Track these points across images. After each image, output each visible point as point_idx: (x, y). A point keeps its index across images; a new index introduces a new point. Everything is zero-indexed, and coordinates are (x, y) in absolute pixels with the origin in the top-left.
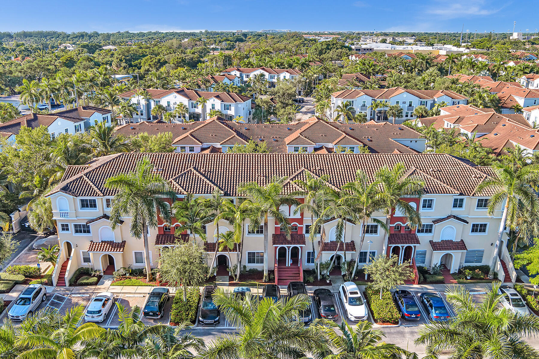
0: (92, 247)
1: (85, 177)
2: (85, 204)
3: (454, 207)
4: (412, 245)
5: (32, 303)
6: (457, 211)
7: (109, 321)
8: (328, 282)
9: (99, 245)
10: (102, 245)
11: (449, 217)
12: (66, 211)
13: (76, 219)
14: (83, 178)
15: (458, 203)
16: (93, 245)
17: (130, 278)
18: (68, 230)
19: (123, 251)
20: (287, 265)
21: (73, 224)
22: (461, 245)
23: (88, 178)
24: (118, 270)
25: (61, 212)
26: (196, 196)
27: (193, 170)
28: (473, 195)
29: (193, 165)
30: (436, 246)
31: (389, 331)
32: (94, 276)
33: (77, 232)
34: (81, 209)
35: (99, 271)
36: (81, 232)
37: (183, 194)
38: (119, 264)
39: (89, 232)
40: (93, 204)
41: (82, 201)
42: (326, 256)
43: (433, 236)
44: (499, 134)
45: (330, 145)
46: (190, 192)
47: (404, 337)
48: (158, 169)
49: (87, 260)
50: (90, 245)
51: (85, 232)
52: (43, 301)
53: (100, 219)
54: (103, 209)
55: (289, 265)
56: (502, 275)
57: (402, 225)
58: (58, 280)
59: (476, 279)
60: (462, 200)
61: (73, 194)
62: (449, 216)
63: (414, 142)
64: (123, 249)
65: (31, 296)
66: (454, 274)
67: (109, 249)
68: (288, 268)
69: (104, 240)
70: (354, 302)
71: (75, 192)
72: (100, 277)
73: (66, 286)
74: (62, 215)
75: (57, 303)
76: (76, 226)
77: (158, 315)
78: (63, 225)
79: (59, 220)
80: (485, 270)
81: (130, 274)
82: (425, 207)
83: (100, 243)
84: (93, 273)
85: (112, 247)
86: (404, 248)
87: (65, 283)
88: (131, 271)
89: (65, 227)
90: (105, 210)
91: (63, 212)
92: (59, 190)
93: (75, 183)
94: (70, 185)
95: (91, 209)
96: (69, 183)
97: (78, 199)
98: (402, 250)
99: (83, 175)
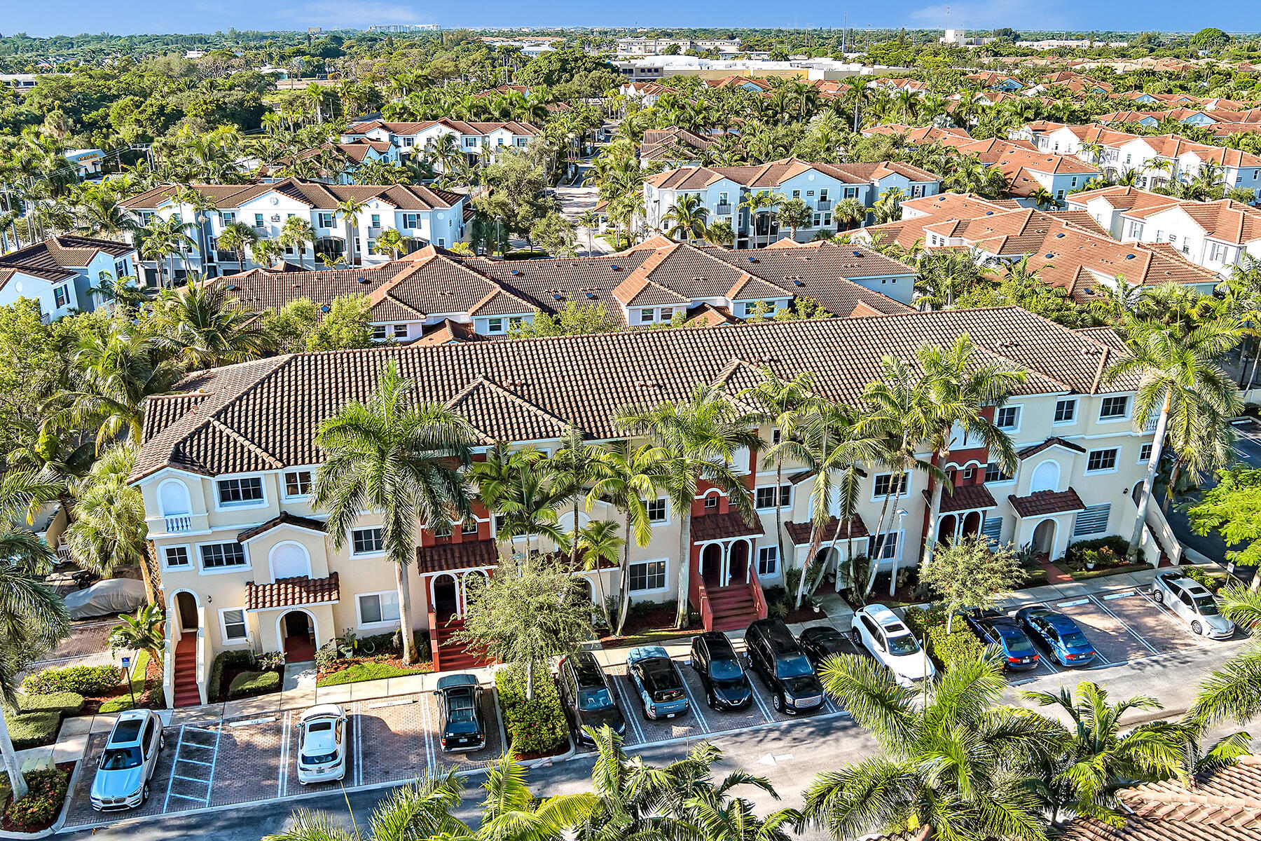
0: (257, 598)
1: (216, 423)
2: (229, 493)
3: (1056, 419)
4: (979, 510)
5: (146, 759)
6: (1064, 429)
7: (358, 774)
8: (817, 610)
9: (271, 590)
10: (279, 589)
11: (1049, 442)
12: (183, 516)
13: (210, 531)
14: (214, 428)
15: (1064, 411)
16: (257, 592)
17: (357, 662)
18: (184, 561)
19: (339, 599)
20: (722, 585)
21: (197, 546)
22: (1070, 500)
23: (225, 423)
24: (324, 647)
25: (168, 518)
26: (514, 445)
27: (486, 383)
28: (1096, 392)
30: (1025, 506)
32: (268, 669)
33: (208, 563)
34: (221, 506)
35: (278, 654)
36: (219, 563)
37: (485, 444)
38: (324, 633)
39: (241, 560)
40: (253, 491)
41: (222, 484)
42: (802, 556)
43: (1017, 486)
46: (501, 438)
49: (236, 631)
50: (247, 593)
51: (230, 562)
52: (161, 750)
53: (274, 525)
54: (280, 499)
55: (727, 584)
56: (1153, 555)
57: (959, 468)
58: (176, 692)
59: (1104, 567)
60: (1071, 404)
61: (202, 470)
62: (1049, 440)
63: (889, 281)
64: (338, 593)
65: (139, 742)
66: (1058, 562)
67: (301, 598)
68: (725, 590)
69: (280, 578)
70: (900, 647)
71: (205, 463)
72: (280, 670)
73: (200, 704)
74: (170, 526)
75: (198, 750)
76: (205, 550)
77: (479, 741)
78: (170, 552)
79: (161, 539)
80: (1118, 545)
81: (356, 652)
83: (272, 585)
84: (265, 662)
86: (964, 517)
87: (199, 697)
88: (356, 643)
89: (177, 556)
90: (285, 500)
91: (173, 517)
92: (165, 463)
93: (195, 442)
94: (184, 448)
95: (247, 504)
96: (180, 443)
97: (213, 482)
98: (960, 522)
99: (212, 419)
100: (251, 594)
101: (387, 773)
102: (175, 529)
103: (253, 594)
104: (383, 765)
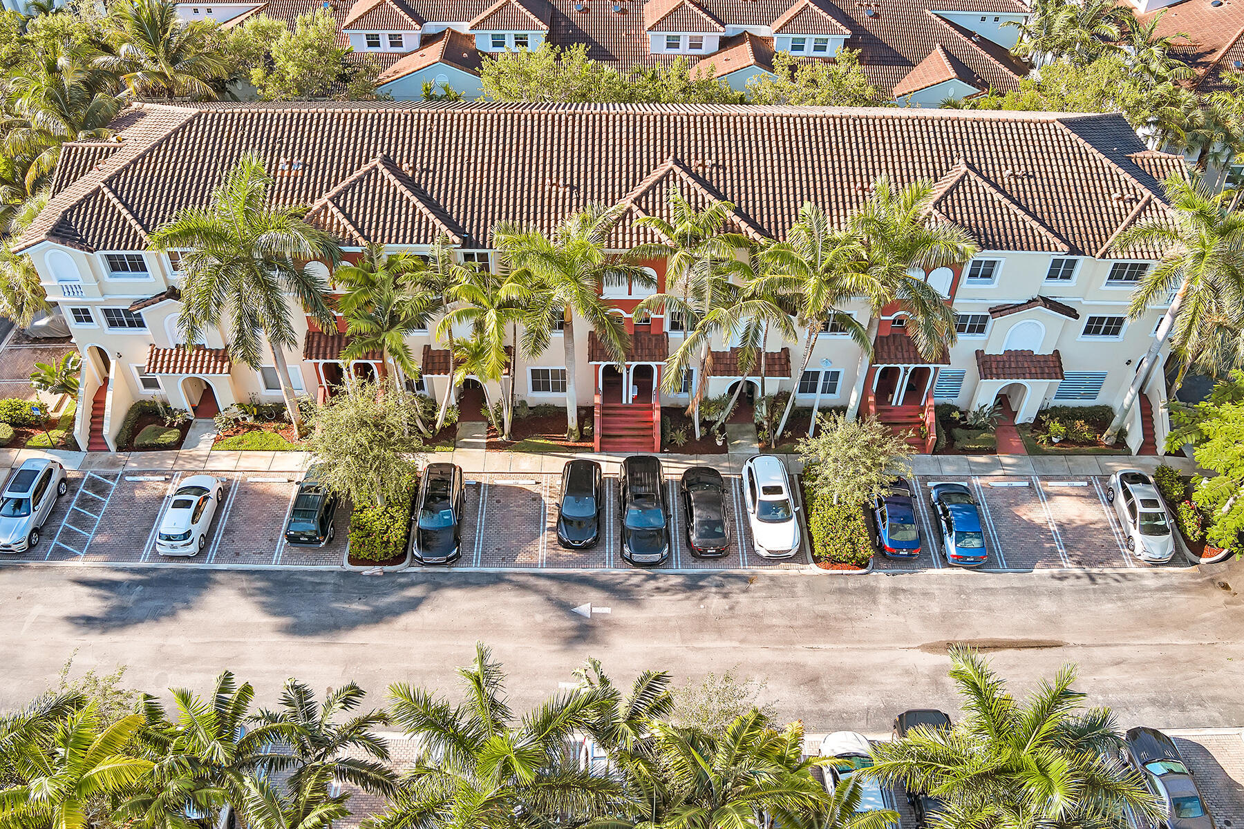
0: (156, 362)
1: (106, 190)
2: (116, 265)
3: (1049, 277)
4: (930, 366)
5: (34, 510)
6: (1059, 290)
7: (212, 551)
8: (719, 443)
9: (170, 355)
10: (177, 355)
11: (1031, 303)
12: (75, 283)
13: (102, 299)
14: (103, 195)
15: (1062, 270)
16: (157, 356)
17: (259, 428)
18: (89, 319)
19: (229, 373)
20: (624, 402)
21: (98, 309)
22: (1050, 366)
23: (116, 191)
24: (226, 410)
25: (63, 284)
27: (381, 167)
28: (1103, 256)
29: (382, 151)
30: (988, 366)
31: (843, 585)
32: (171, 426)
33: (112, 324)
34: (110, 277)
35: (182, 410)
36: (122, 324)
37: (357, 245)
38: (225, 396)
39: (141, 324)
40: (138, 266)
41: (109, 258)
42: (719, 386)
43: (987, 341)
44: (1225, 4)
45: (763, 31)
46: (375, 240)
47: (874, 602)
48: (291, 163)
49: (150, 383)
50: (149, 355)
51: (132, 325)
52: (60, 495)
53: (161, 300)
54: (165, 275)
55: (630, 402)
56: (1135, 440)
58: (90, 436)
59: (1074, 442)
60: (1072, 263)
61: (82, 244)
62: (1034, 300)
63: (989, 21)
64: (230, 366)
65: (29, 494)
66: (1023, 426)
67: (195, 368)
68: (627, 407)
70: (770, 513)
71: (87, 238)
72: (185, 427)
73: (108, 450)
74: (68, 291)
75: (93, 500)
76: (107, 312)
77: (319, 542)
78: (75, 311)
79: (63, 301)
80: (1100, 418)
81: (256, 418)
82: (976, 276)
83: (172, 350)
84: (169, 419)
85: (203, 361)
86: (910, 372)
87: (106, 444)
88: (255, 409)
89: (83, 315)
90: (169, 276)
91: (66, 284)
92: (44, 236)
93: (83, 211)
94: (73, 215)
95: (134, 276)
96: (71, 207)
97: (99, 257)
98: (905, 375)
99: (102, 185)
100: (151, 358)
101: (238, 554)
102: (71, 294)
103: (154, 357)
104: (238, 545)
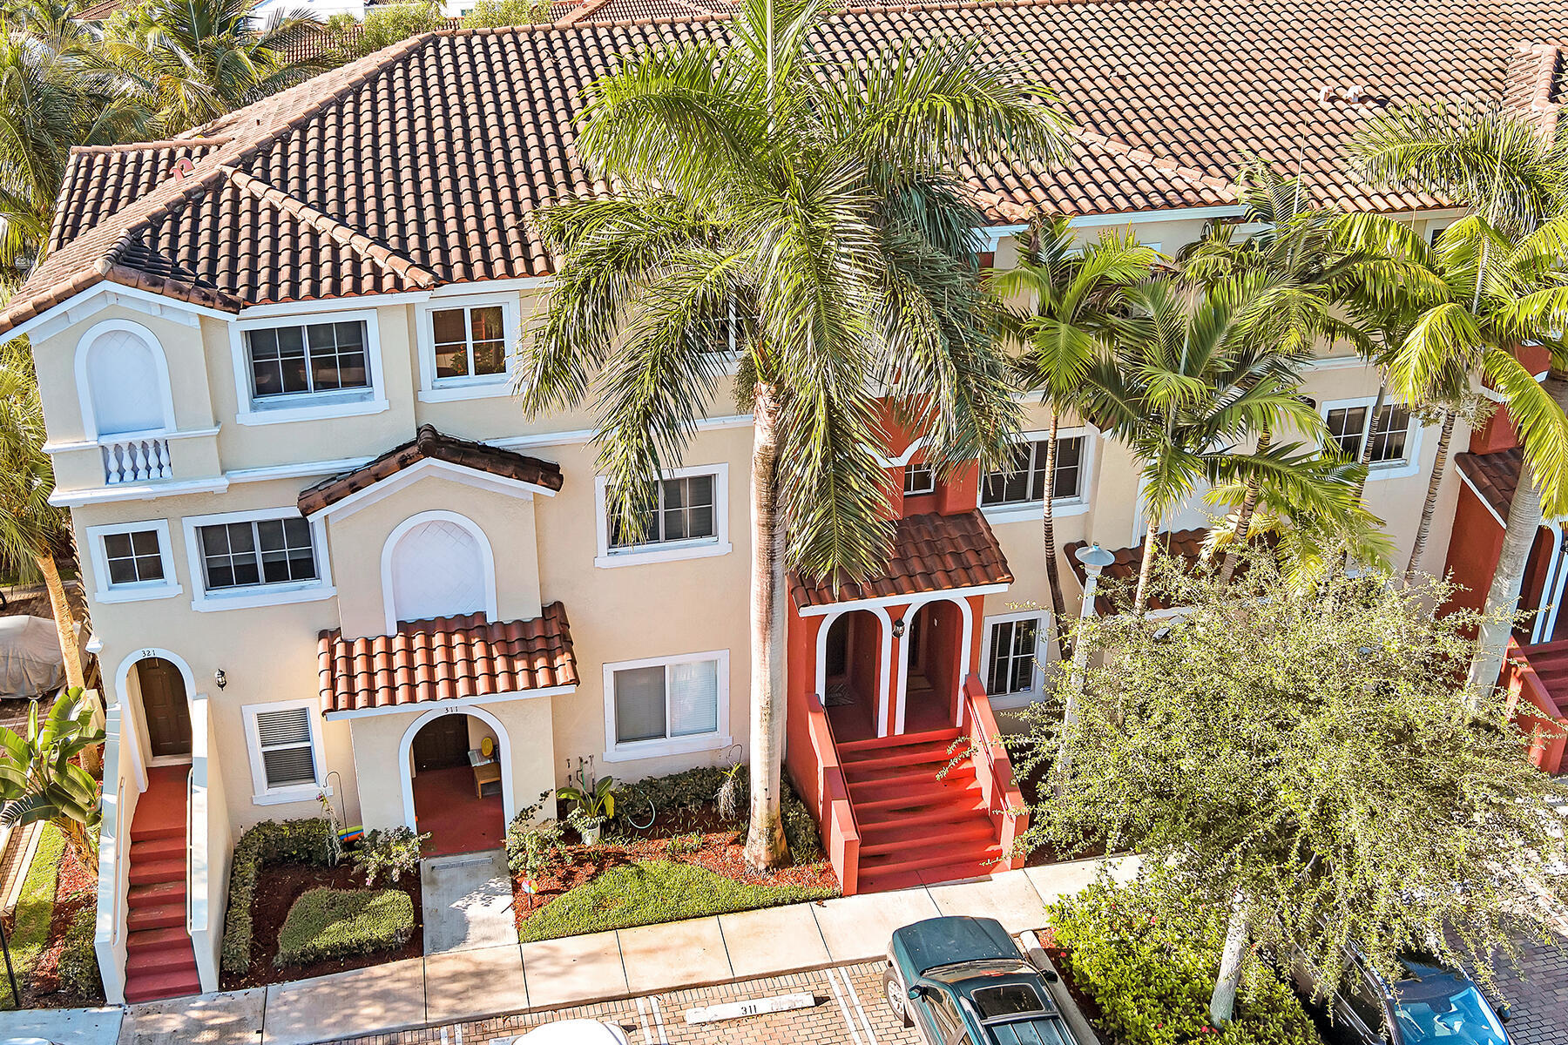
0: (351, 677)
1: (241, 179)
9: (389, 654)
10: (409, 651)
12: (149, 436)
13: (222, 483)
14: (236, 190)
16: (349, 659)
17: (621, 859)
18: (154, 571)
21: (190, 526)
23: (265, 179)
24: (525, 814)
25: (104, 441)
32: (383, 882)
33: (218, 578)
34: (254, 408)
35: (406, 837)
36: (247, 575)
38: (529, 773)
39: (305, 569)
40: (341, 363)
41: (256, 340)
49: (291, 766)
50: (323, 663)
51: (276, 573)
53: (404, 464)
54: (417, 390)
58: (132, 952)
64: (573, 662)
67: (492, 675)
69: (410, 617)
71: (212, 275)
72: (411, 882)
73: (197, 989)
76: (210, 537)
78: (115, 544)
79: (89, 507)
81: (609, 829)
83: (389, 639)
84: (374, 861)
85: (510, 658)
87: (192, 967)
88: (610, 803)
89: (136, 556)
90: (429, 396)
91: (123, 439)
92: (99, 267)
93: (185, 225)
94: (155, 239)
95: (326, 401)
96: (144, 226)
97: (235, 328)
99: (229, 171)
100: (333, 666)
102: (129, 476)
103: (340, 665)
